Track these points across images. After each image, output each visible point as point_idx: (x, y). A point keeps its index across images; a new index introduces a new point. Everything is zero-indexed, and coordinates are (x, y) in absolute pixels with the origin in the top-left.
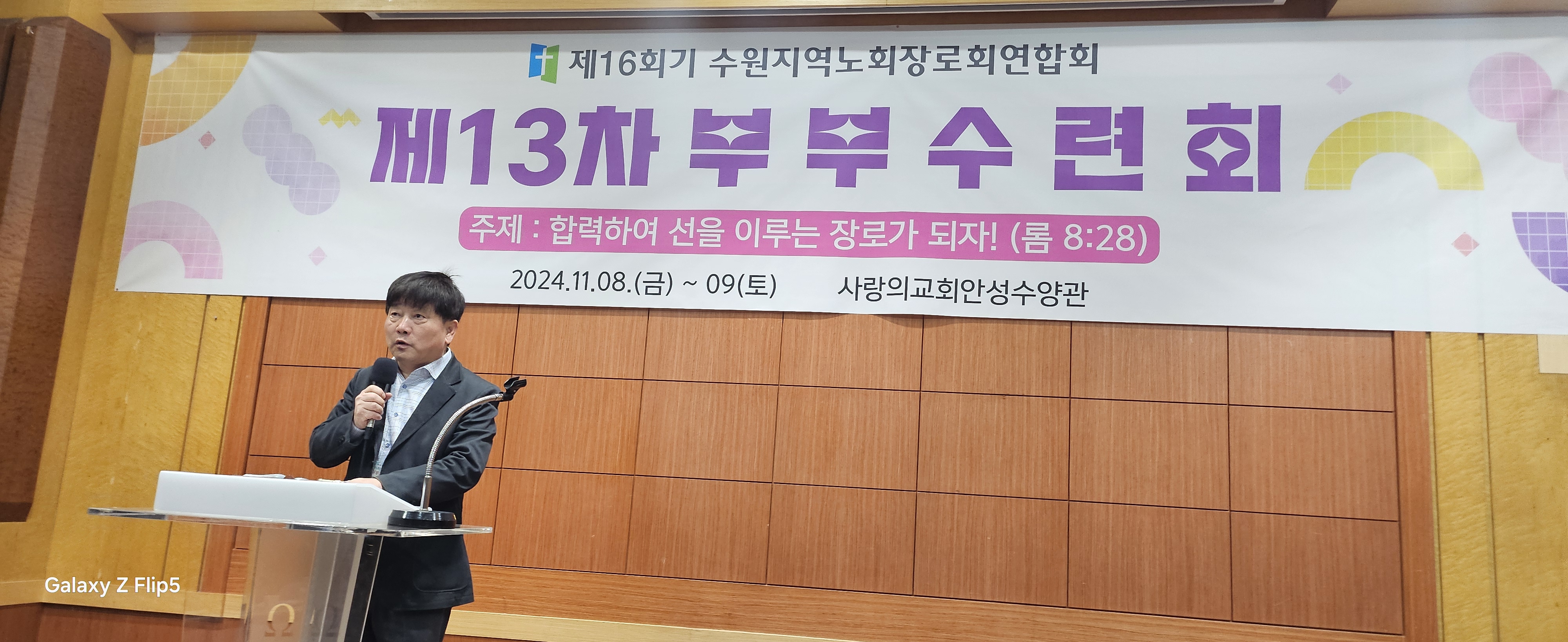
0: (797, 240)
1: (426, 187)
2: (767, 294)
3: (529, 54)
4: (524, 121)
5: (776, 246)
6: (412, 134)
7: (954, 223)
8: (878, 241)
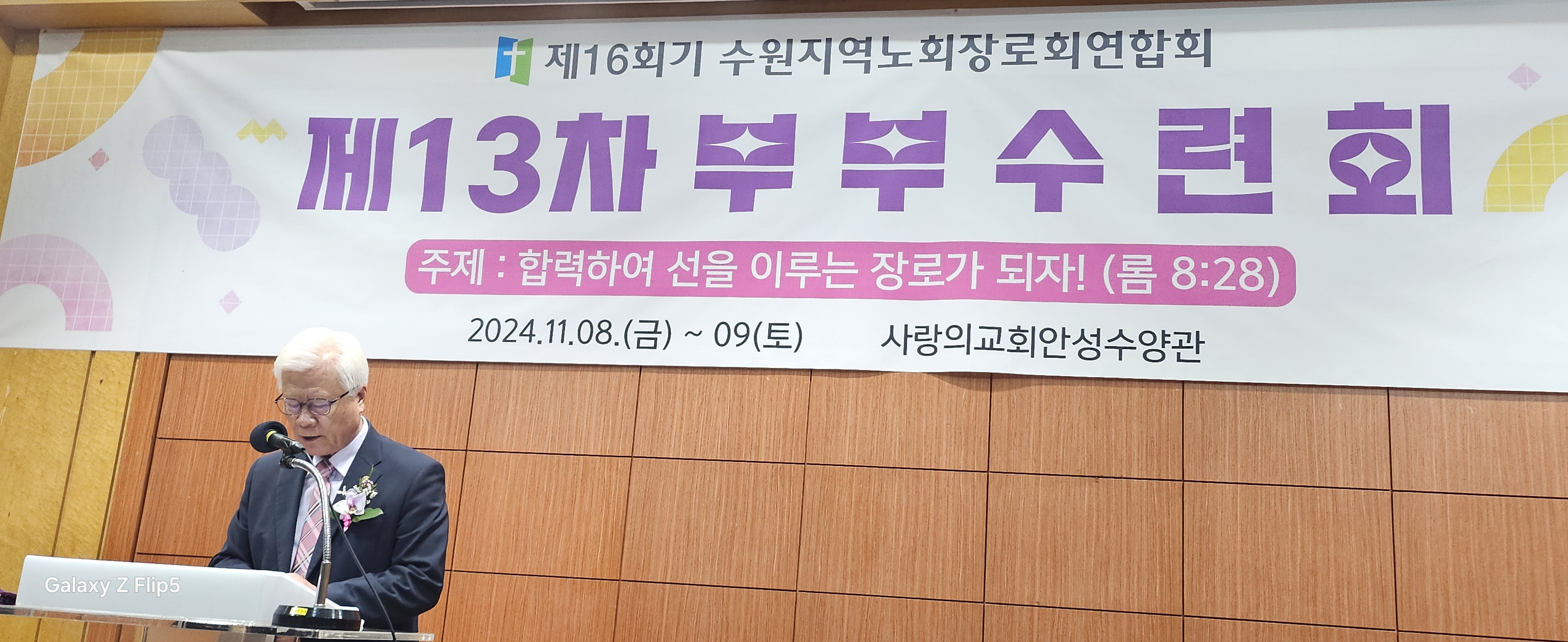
0: (829, 279)
1: (366, 216)
2: (790, 347)
3: (494, 51)
4: (489, 133)
5: (802, 285)
6: (350, 149)
7: (1030, 256)
8: (932, 278)
